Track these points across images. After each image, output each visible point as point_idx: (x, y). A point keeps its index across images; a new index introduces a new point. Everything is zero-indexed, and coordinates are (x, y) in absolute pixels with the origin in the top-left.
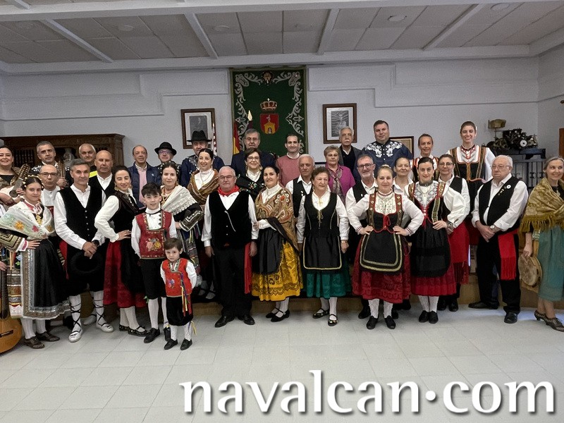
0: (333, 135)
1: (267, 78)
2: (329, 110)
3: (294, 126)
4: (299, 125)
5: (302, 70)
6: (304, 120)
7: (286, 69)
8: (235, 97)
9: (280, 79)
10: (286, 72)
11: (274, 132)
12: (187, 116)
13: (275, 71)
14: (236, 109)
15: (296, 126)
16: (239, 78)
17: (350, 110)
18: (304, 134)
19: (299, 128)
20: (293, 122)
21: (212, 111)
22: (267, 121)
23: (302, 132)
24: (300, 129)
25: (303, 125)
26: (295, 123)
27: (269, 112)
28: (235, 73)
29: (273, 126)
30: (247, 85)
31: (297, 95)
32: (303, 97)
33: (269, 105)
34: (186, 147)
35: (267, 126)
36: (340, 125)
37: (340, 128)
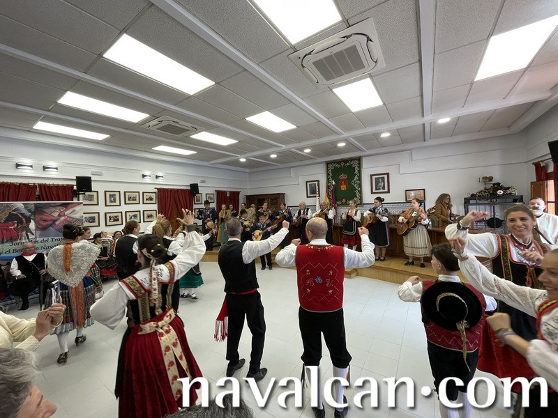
0: (376, 189)
1: (342, 164)
4: (358, 185)
5: (359, 159)
6: (360, 183)
7: (352, 159)
8: (328, 174)
9: (348, 164)
10: (351, 161)
11: (345, 189)
13: (345, 161)
14: (328, 179)
16: (330, 166)
17: (386, 176)
18: (360, 189)
21: (318, 181)
22: (342, 184)
25: (360, 185)
27: (343, 180)
28: (328, 163)
29: (345, 187)
30: (333, 168)
31: (356, 171)
32: (360, 172)
33: (343, 177)
34: (308, 197)
35: (342, 187)
36: (380, 184)
37: (380, 186)
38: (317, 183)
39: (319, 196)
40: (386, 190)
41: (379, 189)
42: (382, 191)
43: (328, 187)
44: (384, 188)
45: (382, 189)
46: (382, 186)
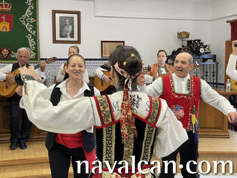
0: (61, 36)
2: (58, 16)
3: (26, 26)
4: (31, 25)
6: (36, 22)
11: (8, 30)
15: (29, 27)
17: (75, 16)
18: (36, 34)
20: (26, 22)
22: (2, 20)
24: (33, 30)
25: (35, 26)
26: (28, 24)
27: (4, 12)
29: (7, 25)
32: (35, 2)
33: (4, 6)
35: (2, 25)
37: (67, 30)
41: (66, 36)
45: (69, 36)
46: (70, 32)
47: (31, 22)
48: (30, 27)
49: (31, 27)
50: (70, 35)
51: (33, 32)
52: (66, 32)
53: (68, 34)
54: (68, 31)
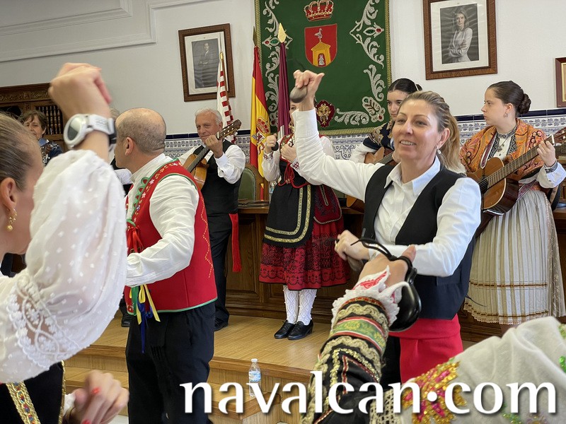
0: (446, 59)
3: (365, 46)
4: (375, 43)
6: (384, 33)
11: (328, 61)
12: (189, 40)
14: (262, 21)
15: (371, 47)
17: (482, 3)
18: (385, 62)
19: (375, 50)
20: (365, 37)
21: (226, 29)
22: (316, 41)
23: (382, 57)
24: (378, 53)
25: (383, 44)
26: (368, 40)
27: (319, 22)
29: (327, 50)
33: (320, 8)
34: (189, 98)
35: (316, 51)
36: (459, 38)
37: (460, 43)
38: (219, 36)
39: (230, 93)
40: (483, 61)
41: (457, 58)
42: (466, 64)
43: (262, 56)
44: (474, 55)
45: (466, 56)
46: (468, 46)
47: (375, 36)
48: (373, 47)
49: (376, 47)
50: (468, 54)
51: (378, 58)
52: (457, 47)
53: (464, 51)
54: (462, 44)
